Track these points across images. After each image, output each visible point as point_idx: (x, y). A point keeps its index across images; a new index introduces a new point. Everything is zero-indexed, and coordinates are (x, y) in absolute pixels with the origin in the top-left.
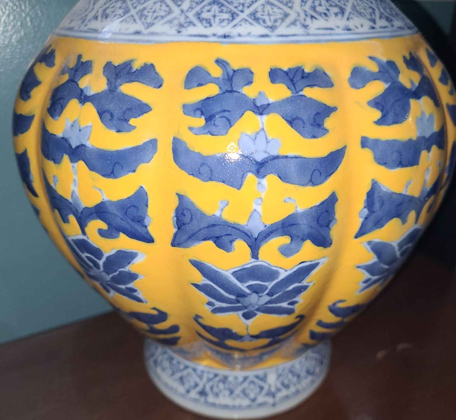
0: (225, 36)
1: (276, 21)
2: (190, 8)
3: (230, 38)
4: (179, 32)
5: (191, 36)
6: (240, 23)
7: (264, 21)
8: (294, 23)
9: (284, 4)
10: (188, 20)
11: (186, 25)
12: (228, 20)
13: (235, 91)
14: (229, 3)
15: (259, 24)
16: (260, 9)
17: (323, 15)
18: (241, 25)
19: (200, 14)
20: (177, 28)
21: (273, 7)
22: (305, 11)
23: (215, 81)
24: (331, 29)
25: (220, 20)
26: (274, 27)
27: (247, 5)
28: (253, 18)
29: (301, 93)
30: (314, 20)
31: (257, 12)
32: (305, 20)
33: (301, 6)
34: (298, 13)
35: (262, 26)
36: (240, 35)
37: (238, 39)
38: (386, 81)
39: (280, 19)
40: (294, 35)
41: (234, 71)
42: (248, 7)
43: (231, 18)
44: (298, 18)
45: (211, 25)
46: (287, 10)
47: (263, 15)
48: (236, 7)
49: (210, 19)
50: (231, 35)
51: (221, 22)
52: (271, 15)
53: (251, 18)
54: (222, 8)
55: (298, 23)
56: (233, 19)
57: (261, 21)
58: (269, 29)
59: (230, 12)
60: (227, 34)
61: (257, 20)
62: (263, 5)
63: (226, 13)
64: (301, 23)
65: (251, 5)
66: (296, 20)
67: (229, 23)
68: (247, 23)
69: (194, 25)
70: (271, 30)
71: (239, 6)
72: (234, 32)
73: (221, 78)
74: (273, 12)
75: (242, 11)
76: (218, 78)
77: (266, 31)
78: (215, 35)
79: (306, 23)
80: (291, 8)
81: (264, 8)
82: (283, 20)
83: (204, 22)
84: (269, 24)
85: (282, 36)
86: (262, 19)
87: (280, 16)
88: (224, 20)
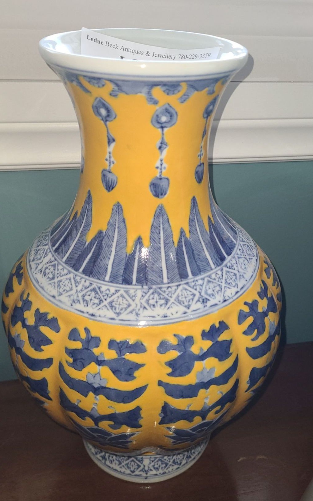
0: (92, 315)
1: (122, 309)
2: (81, 290)
3: (95, 317)
4: (72, 305)
5: (76, 310)
6: (102, 308)
7: (115, 309)
8: (131, 312)
9: (130, 298)
10: (78, 299)
11: (76, 301)
12: (97, 304)
13: (89, 350)
14: (101, 292)
15: (112, 310)
16: (115, 300)
17: (152, 307)
18: (102, 309)
19: (84, 296)
20: (71, 302)
21: (123, 299)
22: (141, 304)
23: (81, 340)
24: (153, 317)
25: (93, 303)
26: (119, 314)
27: (109, 295)
28: (110, 305)
29: (123, 357)
30: (145, 310)
31: (113, 301)
32: (139, 310)
33: (141, 299)
34: (137, 305)
35: (113, 311)
36: (100, 316)
37: (98, 318)
38: (180, 351)
39: (124, 308)
40: (129, 320)
41: (92, 337)
42: (110, 297)
43: (99, 303)
44: (135, 308)
45: (87, 306)
46: (130, 301)
47: (116, 304)
48: (103, 296)
49: (88, 301)
50: (96, 314)
51: (93, 305)
52: (121, 305)
53: (109, 305)
54: (97, 295)
55: (134, 312)
56: (100, 304)
57: (114, 309)
58: (116, 314)
59: (99, 299)
60: (94, 314)
61: (112, 307)
62: (118, 297)
63: (97, 299)
64: (136, 312)
65: (112, 296)
66: (133, 310)
67: (97, 306)
68: (106, 308)
69: (80, 303)
70: (117, 315)
71: (105, 296)
72: (97, 313)
73: (84, 340)
74: (123, 303)
75: (106, 300)
76: (83, 339)
77: (114, 316)
78: (88, 313)
79: (139, 313)
80: (133, 300)
81: (118, 299)
82: (126, 309)
83: (85, 302)
84: (118, 311)
85: (122, 320)
86: (115, 307)
87: (125, 306)
88: (95, 303)
